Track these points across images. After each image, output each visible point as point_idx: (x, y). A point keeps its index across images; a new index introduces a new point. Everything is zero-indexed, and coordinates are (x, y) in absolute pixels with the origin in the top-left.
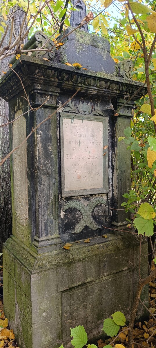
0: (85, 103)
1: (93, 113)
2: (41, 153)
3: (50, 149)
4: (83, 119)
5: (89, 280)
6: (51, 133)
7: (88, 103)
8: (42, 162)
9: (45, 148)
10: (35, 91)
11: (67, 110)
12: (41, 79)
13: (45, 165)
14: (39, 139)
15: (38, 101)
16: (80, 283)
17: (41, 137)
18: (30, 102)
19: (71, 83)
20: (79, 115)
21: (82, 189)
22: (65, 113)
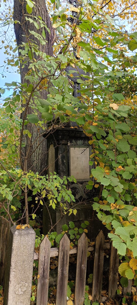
0: (80, 141)
1: (84, 145)
2: (61, 163)
3: (65, 161)
4: (79, 147)
5: (81, 219)
6: (65, 155)
7: (81, 140)
8: (61, 167)
9: (63, 161)
10: (59, 138)
11: (72, 144)
12: (61, 134)
13: (62, 168)
14: (60, 157)
15: (60, 142)
16: (77, 220)
17: (61, 156)
18: (57, 142)
19: (73, 134)
20: (78, 146)
21: (79, 179)
22: (71, 146)
